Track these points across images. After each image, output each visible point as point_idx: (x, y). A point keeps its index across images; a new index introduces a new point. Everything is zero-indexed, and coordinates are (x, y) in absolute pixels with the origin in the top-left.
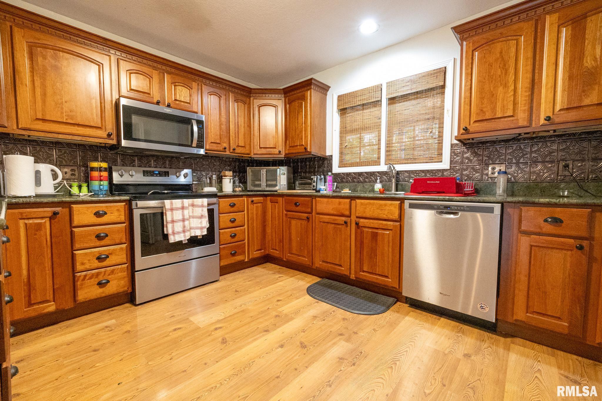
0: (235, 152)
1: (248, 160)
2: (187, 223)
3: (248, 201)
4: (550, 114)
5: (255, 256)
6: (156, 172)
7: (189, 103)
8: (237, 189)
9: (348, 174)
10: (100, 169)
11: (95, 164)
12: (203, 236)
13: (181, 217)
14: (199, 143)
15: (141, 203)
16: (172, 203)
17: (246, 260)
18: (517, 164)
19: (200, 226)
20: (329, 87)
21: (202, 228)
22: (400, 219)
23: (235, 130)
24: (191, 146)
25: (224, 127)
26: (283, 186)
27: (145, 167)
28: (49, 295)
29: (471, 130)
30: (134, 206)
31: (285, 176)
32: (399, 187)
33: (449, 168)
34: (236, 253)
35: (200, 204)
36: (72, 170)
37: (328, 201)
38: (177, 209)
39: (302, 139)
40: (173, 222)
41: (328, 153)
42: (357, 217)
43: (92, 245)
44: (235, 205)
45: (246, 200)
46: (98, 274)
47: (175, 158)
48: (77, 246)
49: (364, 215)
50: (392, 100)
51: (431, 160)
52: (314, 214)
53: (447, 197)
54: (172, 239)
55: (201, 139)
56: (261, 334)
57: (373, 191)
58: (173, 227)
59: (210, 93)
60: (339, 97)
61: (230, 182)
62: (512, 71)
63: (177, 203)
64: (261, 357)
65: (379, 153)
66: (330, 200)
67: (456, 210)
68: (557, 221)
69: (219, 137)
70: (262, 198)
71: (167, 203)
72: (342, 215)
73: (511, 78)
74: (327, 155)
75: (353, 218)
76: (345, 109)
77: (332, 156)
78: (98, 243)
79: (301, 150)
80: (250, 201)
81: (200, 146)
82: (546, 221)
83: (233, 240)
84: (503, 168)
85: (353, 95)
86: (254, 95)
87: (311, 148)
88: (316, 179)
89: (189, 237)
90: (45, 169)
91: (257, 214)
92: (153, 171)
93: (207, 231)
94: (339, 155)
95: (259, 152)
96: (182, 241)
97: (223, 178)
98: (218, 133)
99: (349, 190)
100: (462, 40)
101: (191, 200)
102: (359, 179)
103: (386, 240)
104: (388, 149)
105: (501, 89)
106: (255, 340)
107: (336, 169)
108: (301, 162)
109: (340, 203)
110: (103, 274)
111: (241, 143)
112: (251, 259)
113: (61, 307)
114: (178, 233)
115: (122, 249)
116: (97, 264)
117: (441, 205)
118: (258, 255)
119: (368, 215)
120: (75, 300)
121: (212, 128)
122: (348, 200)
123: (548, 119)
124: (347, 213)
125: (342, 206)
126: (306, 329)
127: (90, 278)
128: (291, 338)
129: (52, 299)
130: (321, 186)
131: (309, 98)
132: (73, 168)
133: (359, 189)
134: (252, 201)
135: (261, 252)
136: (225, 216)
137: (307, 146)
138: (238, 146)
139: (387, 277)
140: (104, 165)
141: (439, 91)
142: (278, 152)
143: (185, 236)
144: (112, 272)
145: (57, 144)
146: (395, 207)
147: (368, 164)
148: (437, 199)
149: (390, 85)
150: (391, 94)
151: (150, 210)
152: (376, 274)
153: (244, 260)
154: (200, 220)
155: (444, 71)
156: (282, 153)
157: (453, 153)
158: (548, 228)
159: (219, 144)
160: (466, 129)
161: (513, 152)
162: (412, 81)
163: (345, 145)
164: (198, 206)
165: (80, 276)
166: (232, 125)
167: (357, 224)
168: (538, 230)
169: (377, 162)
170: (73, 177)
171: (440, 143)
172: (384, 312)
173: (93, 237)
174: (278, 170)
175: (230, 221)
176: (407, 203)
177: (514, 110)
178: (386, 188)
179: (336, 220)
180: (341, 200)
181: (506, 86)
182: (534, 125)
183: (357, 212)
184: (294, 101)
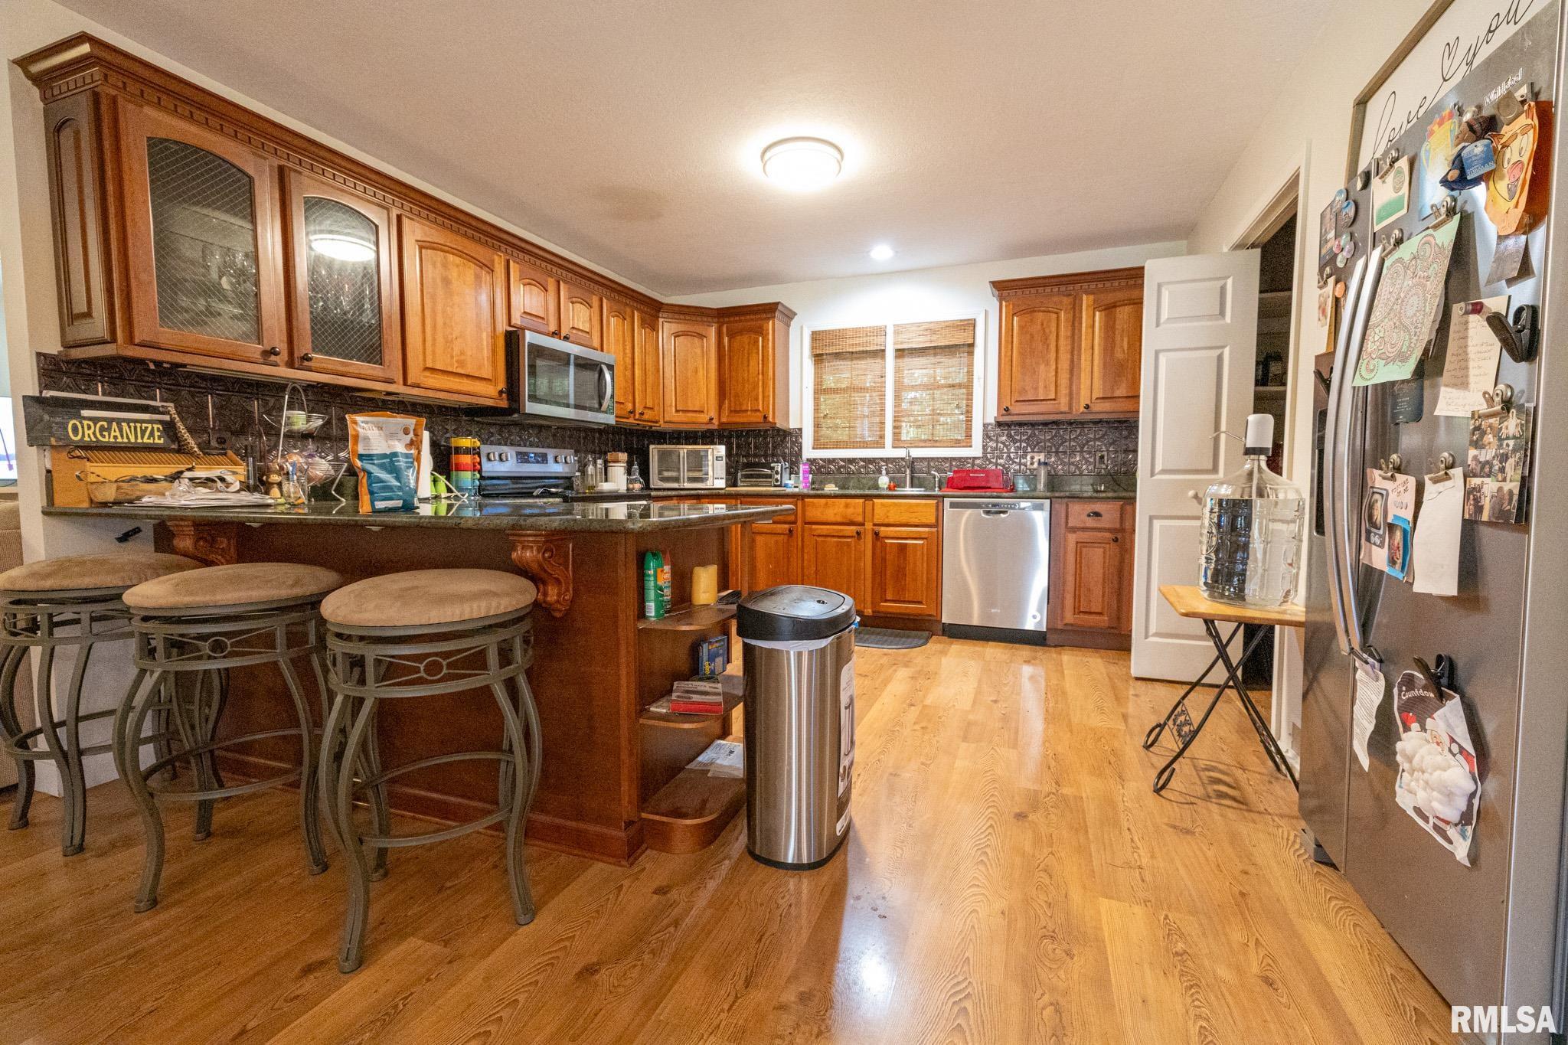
0: (641, 419)
1: (653, 432)
4: (1088, 402)
6: (532, 455)
8: (636, 486)
9: (830, 461)
10: (468, 451)
18: (1057, 452)
20: (795, 314)
22: (938, 524)
24: (597, 409)
26: (720, 479)
27: (520, 446)
29: (1013, 410)
31: (722, 462)
32: (916, 481)
33: (981, 455)
37: (827, 504)
39: (757, 399)
41: (793, 424)
42: (875, 525)
49: (886, 521)
50: (900, 353)
51: (957, 443)
52: (799, 522)
57: (877, 487)
59: (612, 314)
60: (814, 333)
61: (623, 472)
62: (1053, 347)
65: (882, 429)
66: (830, 501)
68: (1097, 514)
69: (622, 392)
72: (852, 523)
73: (1053, 355)
74: (791, 427)
75: (869, 526)
76: (822, 355)
77: (800, 430)
79: (757, 418)
82: (1089, 516)
84: (1042, 457)
85: (839, 335)
86: (665, 315)
87: (774, 417)
92: (530, 453)
94: (813, 428)
95: (676, 419)
97: (612, 464)
98: (622, 386)
99: (836, 487)
100: (1001, 299)
102: (850, 468)
103: (919, 553)
104: (896, 424)
105: (1042, 367)
107: (808, 452)
108: (738, 437)
109: (847, 506)
111: (651, 404)
117: (989, 503)
119: (891, 521)
122: (861, 501)
123: (1087, 407)
124: (860, 519)
125: (850, 511)
131: (770, 332)
133: (851, 484)
137: (768, 412)
138: (645, 409)
139: (920, 603)
141: (966, 349)
142: (707, 420)
146: (926, 507)
147: (865, 445)
148: (984, 496)
149: (899, 329)
150: (901, 343)
152: (904, 602)
155: (972, 324)
156: (716, 421)
157: (987, 436)
158: (1091, 522)
160: (1007, 410)
161: (1052, 438)
162: (933, 329)
167: (876, 534)
168: (1082, 525)
169: (879, 444)
171: (969, 420)
172: (925, 644)
174: (710, 451)
176: (947, 501)
177: (1056, 393)
178: (896, 483)
179: (841, 531)
180: (849, 501)
181: (1048, 364)
182: (1074, 412)
183: (876, 516)
184: (741, 332)
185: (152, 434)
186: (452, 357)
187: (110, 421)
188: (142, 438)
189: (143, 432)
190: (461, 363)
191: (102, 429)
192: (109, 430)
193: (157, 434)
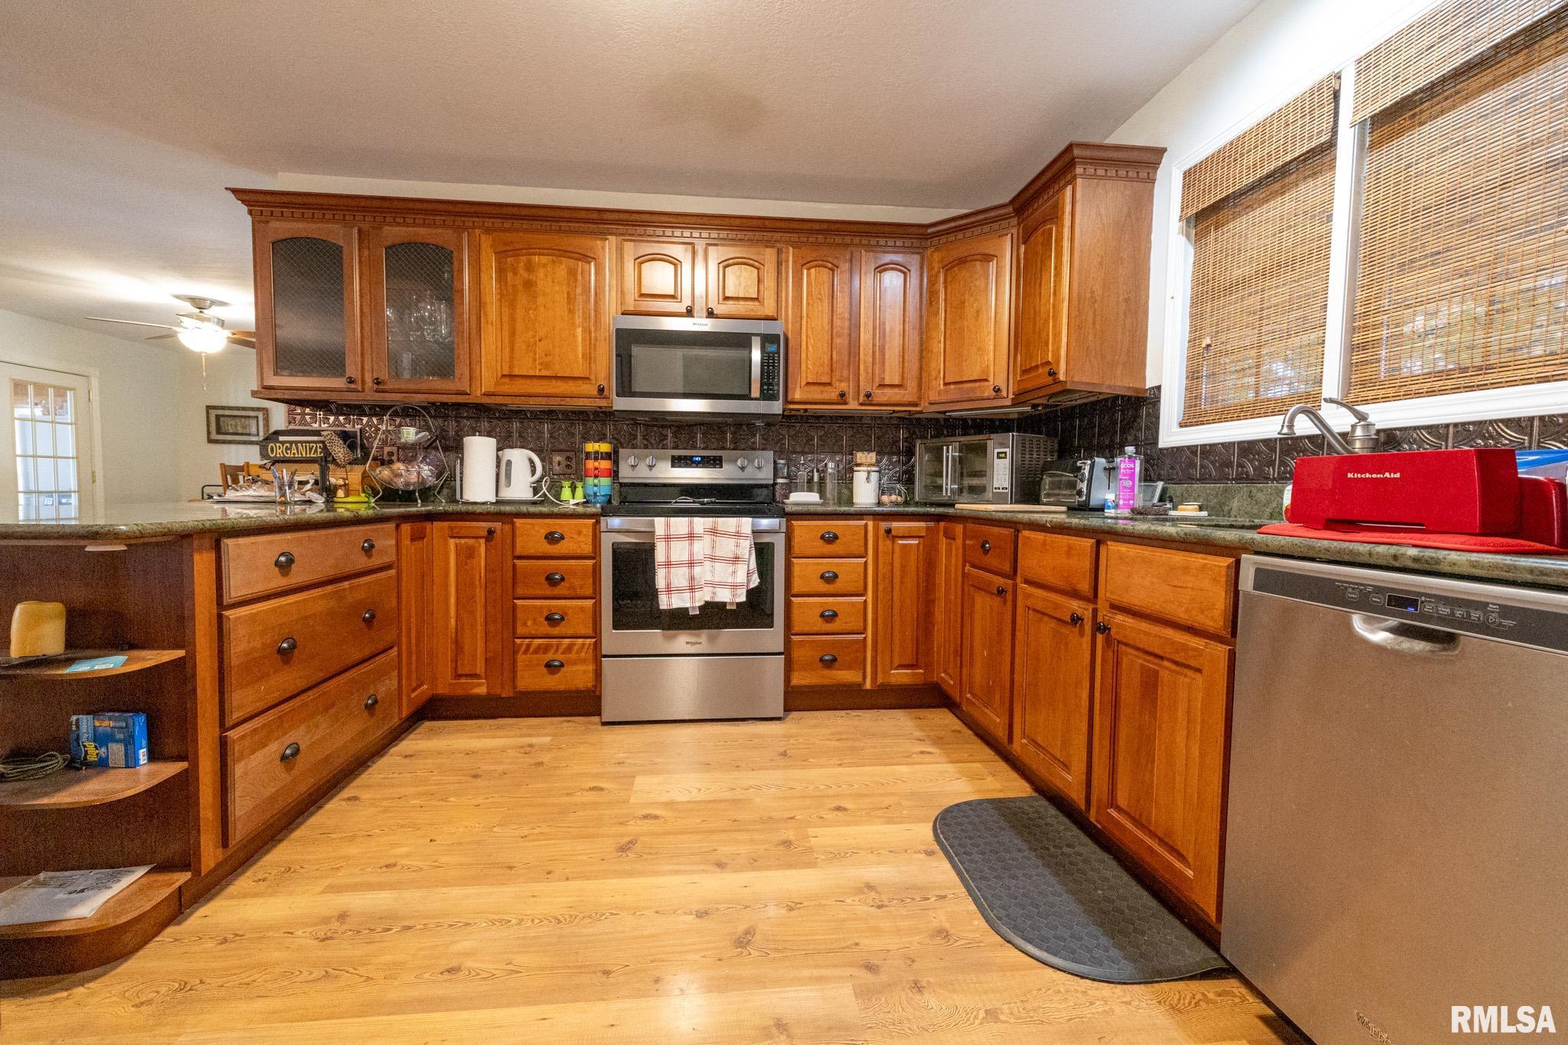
0: (873, 402)
1: (937, 420)
2: (697, 570)
3: (876, 529)
5: (893, 680)
6: (697, 459)
7: (757, 299)
8: (885, 498)
9: (1208, 450)
10: (597, 456)
11: (591, 447)
12: (739, 605)
13: (685, 557)
14: (768, 390)
15: (616, 522)
16: (668, 525)
17: (868, 685)
19: (730, 580)
20: (1164, 152)
21: (734, 587)
22: (1234, 632)
23: (874, 345)
24: (746, 397)
25: (841, 342)
26: (1001, 491)
27: (685, 449)
28: (480, 669)
30: (603, 527)
31: (1007, 462)
34: (834, 660)
35: (733, 530)
36: (568, 458)
38: (679, 538)
39: (1047, 344)
40: (668, 564)
41: (1150, 380)
42: (1111, 606)
43: (540, 592)
44: (836, 537)
45: (874, 528)
46: (546, 649)
47: (744, 427)
48: (520, 591)
49: (1125, 601)
52: (1019, 579)
53: (1413, 552)
54: (665, 602)
55: (768, 379)
56: (706, 868)
58: (668, 577)
59: (808, 265)
60: (1187, 175)
61: (868, 478)
63: (680, 524)
64: (638, 913)
67: (1442, 620)
69: (827, 369)
70: (923, 524)
71: (659, 523)
74: (1146, 386)
75: (1103, 606)
76: (1202, 215)
77: (1159, 388)
78: (549, 591)
79: (1045, 377)
80: (882, 532)
81: (768, 395)
83: (829, 627)
85: (1230, 153)
88: (1087, 468)
89: (703, 603)
90: (519, 457)
91: (903, 567)
92: (693, 456)
93: (747, 596)
94: (1184, 382)
95: (943, 397)
96: (686, 609)
97: (855, 468)
98: (826, 360)
99: (1201, 509)
101: (711, 519)
102: (1243, 466)
103: (1183, 708)
104: (1357, 339)
106: (677, 872)
107: (1172, 434)
110: (555, 648)
111: (892, 376)
112: (882, 685)
113: (493, 692)
114: (680, 590)
115: (582, 609)
116: (546, 629)
117: (1379, 590)
118: (906, 680)
119: (1135, 600)
120: (514, 687)
121: (811, 349)
122: (1088, 543)
124: (1085, 587)
125: (1074, 562)
126: (806, 904)
127: (536, 652)
128: (746, 907)
129: (483, 675)
130: (1105, 494)
131: (1068, 208)
132: (569, 454)
134: (888, 531)
135: (914, 674)
136: (807, 565)
137: (1058, 362)
138: (880, 385)
139: (1182, 858)
140: (605, 447)
142: (991, 393)
143: (692, 598)
144: (570, 648)
145: (550, 414)
146: (1214, 580)
148: (1366, 559)
149: (1370, 63)
150: (1375, 101)
151: (636, 538)
152: (1150, 833)
153: (860, 685)
154: (731, 568)
156: (1004, 394)
159: (829, 384)
163: (1204, 345)
164: (725, 534)
165: (521, 644)
166: (865, 333)
169: (1312, 399)
170: (569, 471)
173: (542, 579)
174: (990, 444)
175: (822, 577)
176: (1248, 565)
179: (1058, 606)
183: (1109, 586)
184: (1035, 230)
185: (316, 450)
186: (535, 360)
187: (291, 443)
188: (310, 454)
189: (311, 449)
190: (546, 366)
191: (287, 449)
192: (290, 449)
193: (319, 450)
